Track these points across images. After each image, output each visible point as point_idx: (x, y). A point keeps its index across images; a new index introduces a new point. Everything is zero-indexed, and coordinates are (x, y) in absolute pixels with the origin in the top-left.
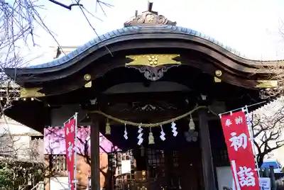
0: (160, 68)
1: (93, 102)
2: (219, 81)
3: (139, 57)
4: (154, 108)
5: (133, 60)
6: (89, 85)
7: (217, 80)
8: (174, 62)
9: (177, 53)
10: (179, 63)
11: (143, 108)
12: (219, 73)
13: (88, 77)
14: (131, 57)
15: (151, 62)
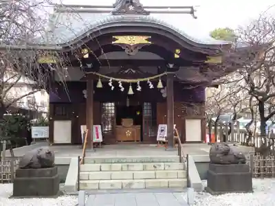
0: (136, 46)
1: (89, 66)
2: (178, 57)
3: (122, 37)
4: (134, 72)
5: (117, 40)
6: (86, 56)
7: (177, 56)
8: (146, 42)
9: (149, 35)
10: (150, 43)
11: (126, 72)
12: (178, 51)
13: (86, 51)
14: (116, 37)
15: (131, 41)
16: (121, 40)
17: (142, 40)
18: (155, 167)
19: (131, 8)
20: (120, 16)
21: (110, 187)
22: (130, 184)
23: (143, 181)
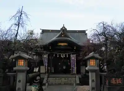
7: (75, 48)
13: (50, 47)
15: (62, 44)
16: (60, 44)
17: (66, 44)
18: (68, 79)
20: (59, 38)
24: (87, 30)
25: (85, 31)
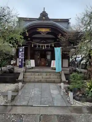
0: (45, 32)
1: (29, 39)
4: (45, 42)
6: (28, 35)
8: (49, 31)
9: (50, 28)
11: (42, 42)
12: (60, 34)
14: (38, 29)
15: (44, 30)
16: (40, 30)
17: (48, 30)
18: (50, 75)
19: (44, 18)
21: (33, 81)
22: (41, 80)
23: (46, 79)
24: (70, 19)
25: (69, 19)
